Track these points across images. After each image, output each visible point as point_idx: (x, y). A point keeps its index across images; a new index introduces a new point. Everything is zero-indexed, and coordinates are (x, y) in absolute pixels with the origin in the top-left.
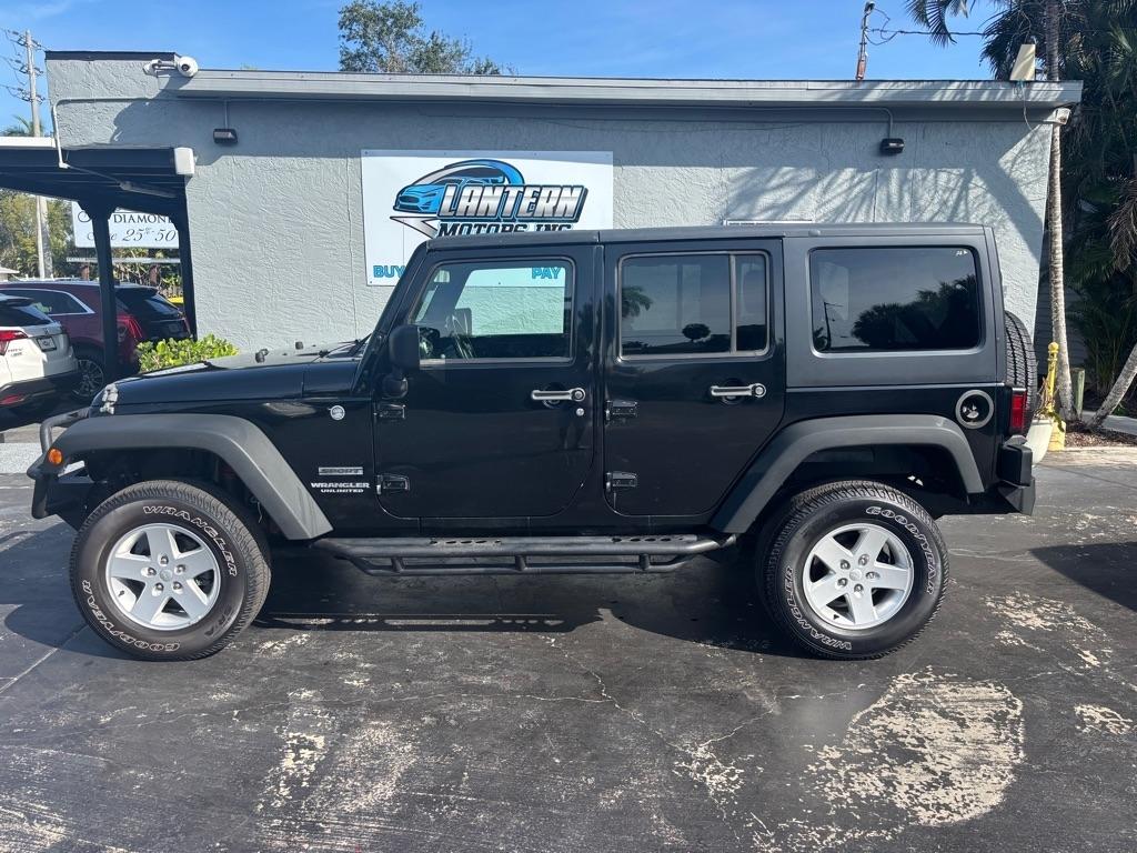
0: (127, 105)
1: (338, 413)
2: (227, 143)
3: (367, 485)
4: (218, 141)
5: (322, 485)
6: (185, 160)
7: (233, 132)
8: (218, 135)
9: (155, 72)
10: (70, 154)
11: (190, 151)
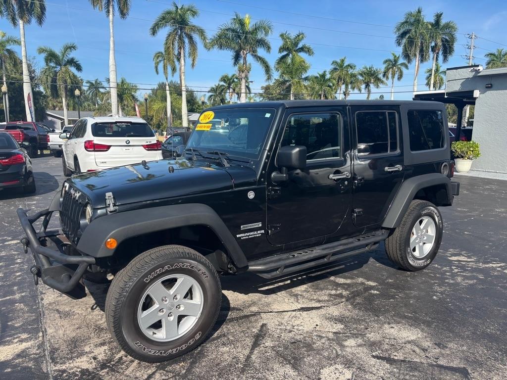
0: (464, 80)
1: (251, 195)
2: (489, 87)
3: (263, 231)
4: (486, 87)
5: (242, 235)
6: (476, 94)
7: (491, 84)
8: (487, 86)
9: (472, 71)
10: (448, 94)
11: (478, 91)
